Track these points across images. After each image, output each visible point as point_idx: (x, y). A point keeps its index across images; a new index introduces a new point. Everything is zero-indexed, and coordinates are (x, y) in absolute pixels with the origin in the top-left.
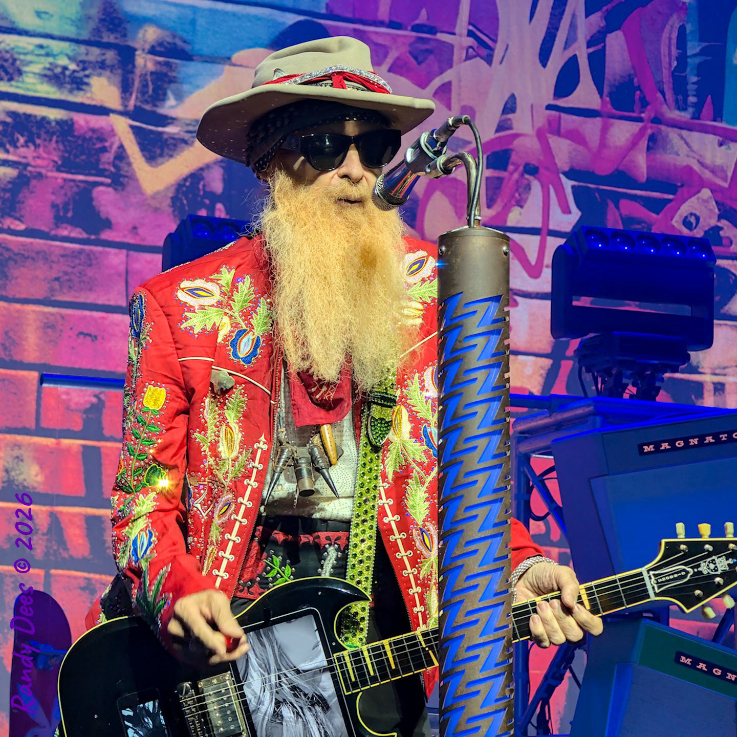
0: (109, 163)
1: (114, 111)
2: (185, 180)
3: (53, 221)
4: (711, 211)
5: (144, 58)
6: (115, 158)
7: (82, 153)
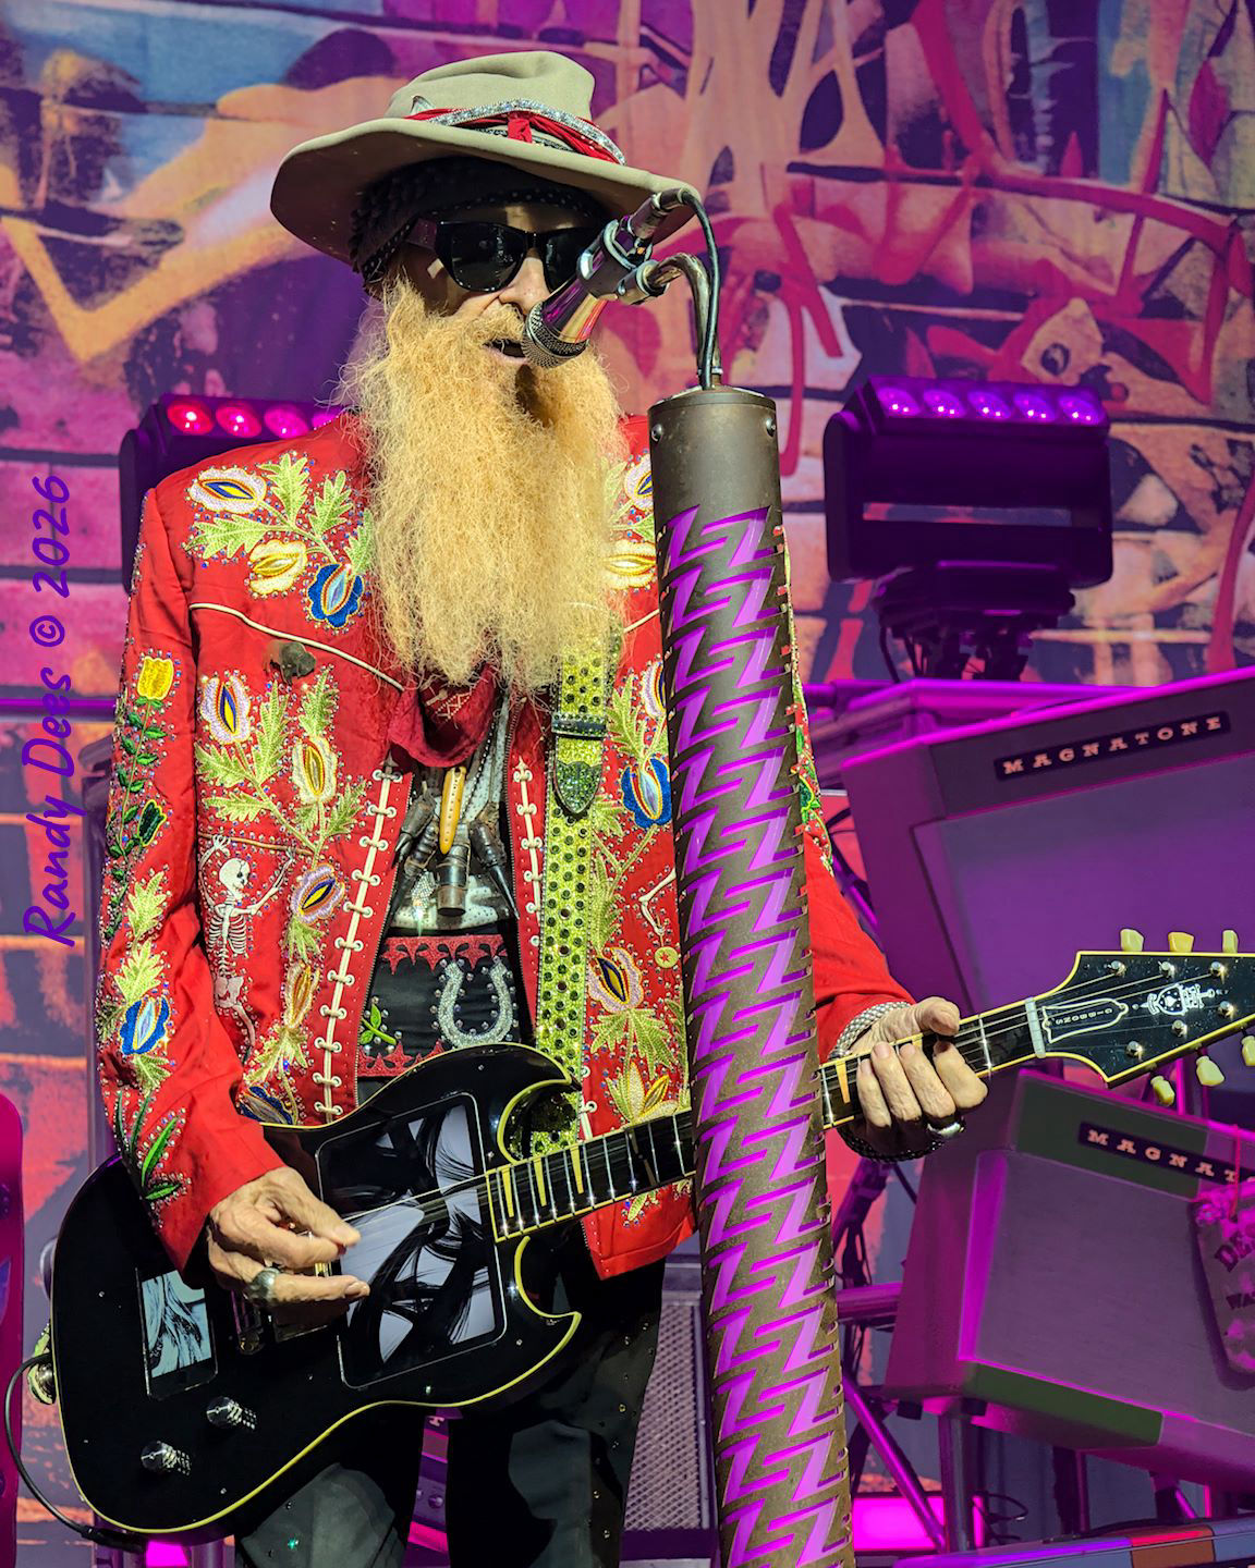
0: (5, 308)
1: (8, 212)
2: (148, 330)
4: (1089, 337)
5: (56, 112)
6: (17, 297)
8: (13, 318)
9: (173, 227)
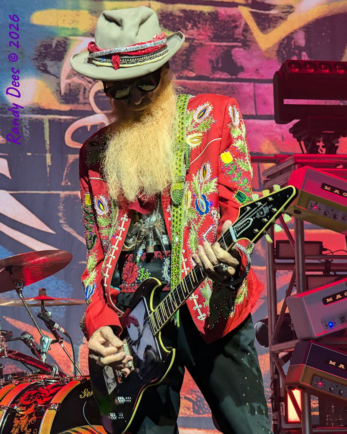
0: (240, 34)
1: (240, 4)
2: (284, 40)
3: (211, 70)
6: (243, 31)
7: (224, 30)
8: (242, 38)
9: (292, 7)
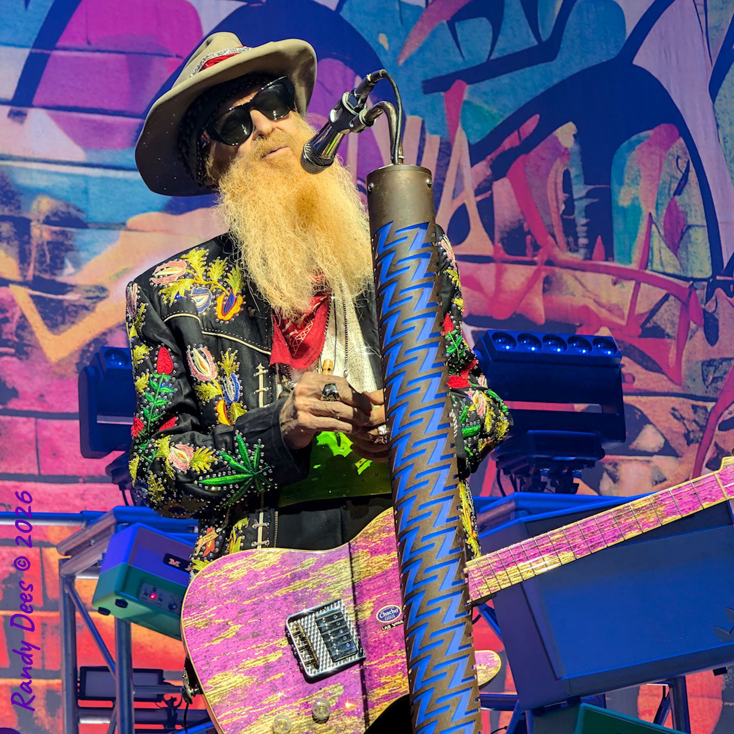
0: (11, 334)
1: (13, 282)
2: (89, 345)
5: (39, 228)
6: (18, 327)
8: (16, 339)
9: (103, 289)
